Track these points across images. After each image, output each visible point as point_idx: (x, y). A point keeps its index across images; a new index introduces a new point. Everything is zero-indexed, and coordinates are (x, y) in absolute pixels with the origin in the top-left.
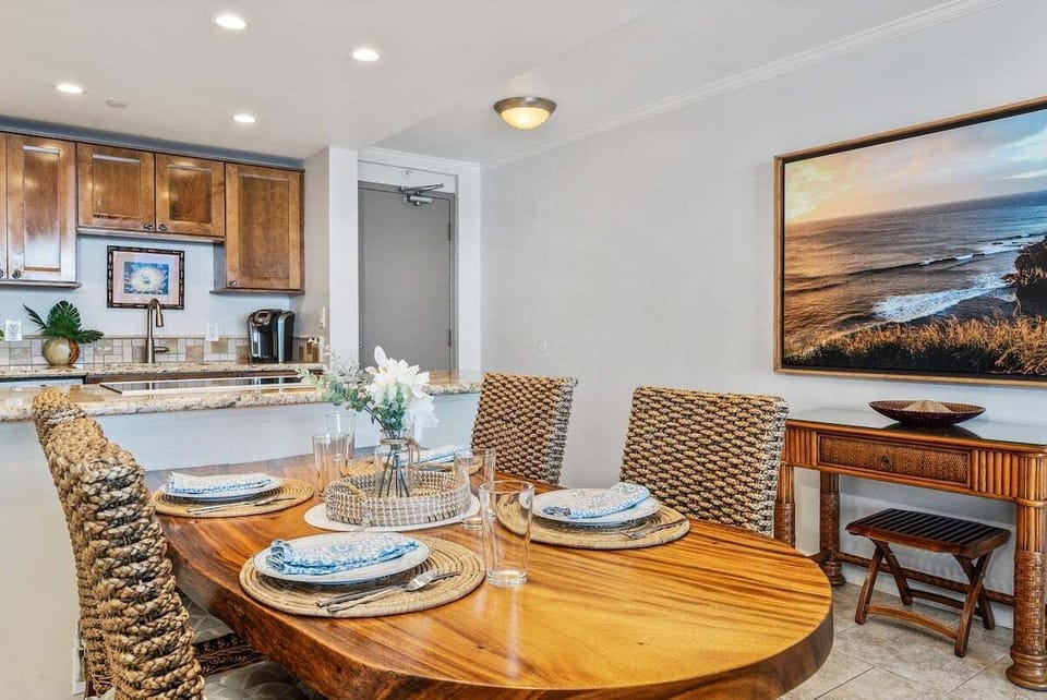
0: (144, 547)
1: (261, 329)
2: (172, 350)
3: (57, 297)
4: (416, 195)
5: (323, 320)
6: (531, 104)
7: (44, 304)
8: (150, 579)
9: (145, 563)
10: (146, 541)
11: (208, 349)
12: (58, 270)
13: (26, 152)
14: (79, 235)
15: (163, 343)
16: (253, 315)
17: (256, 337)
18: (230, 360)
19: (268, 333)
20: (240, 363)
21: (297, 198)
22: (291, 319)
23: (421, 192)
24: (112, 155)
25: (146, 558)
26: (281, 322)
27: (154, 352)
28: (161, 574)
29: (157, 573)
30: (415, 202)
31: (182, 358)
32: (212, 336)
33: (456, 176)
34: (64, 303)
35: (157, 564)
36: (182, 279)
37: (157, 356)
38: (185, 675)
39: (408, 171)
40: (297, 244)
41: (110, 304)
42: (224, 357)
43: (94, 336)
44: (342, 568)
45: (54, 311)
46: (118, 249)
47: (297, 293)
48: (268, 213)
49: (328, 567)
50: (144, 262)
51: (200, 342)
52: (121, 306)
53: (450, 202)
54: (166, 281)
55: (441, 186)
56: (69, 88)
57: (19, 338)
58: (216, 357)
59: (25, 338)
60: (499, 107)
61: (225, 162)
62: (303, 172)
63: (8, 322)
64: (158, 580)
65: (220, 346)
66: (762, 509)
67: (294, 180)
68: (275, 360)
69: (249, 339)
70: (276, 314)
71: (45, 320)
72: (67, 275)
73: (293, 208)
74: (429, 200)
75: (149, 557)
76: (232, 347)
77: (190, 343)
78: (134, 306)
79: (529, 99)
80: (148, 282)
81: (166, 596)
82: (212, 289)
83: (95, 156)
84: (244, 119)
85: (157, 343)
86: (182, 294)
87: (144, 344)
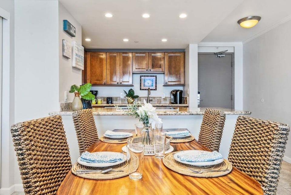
0: (22, 147)
1: (173, 95)
2: (154, 100)
3: (130, 88)
4: (220, 54)
5: (188, 92)
6: (251, 19)
7: (127, 89)
8: (23, 155)
9: (22, 151)
10: (23, 146)
11: (162, 100)
12: (129, 82)
13: (123, 56)
14: (133, 74)
15: (152, 99)
16: (172, 92)
17: (172, 97)
18: (167, 103)
19: (175, 96)
20: (170, 104)
21: (183, 60)
22: (181, 92)
23: (221, 53)
24: (140, 54)
25: (22, 150)
26: (178, 93)
27: (149, 101)
28: (26, 154)
29: (25, 154)
30: (220, 57)
31: (156, 102)
32: (163, 97)
33: (234, 47)
34: (131, 89)
35: (25, 152)
36: (156, 83)
37: (150, 102)
38: (31, 181)
39: (217, 47)
40: (183, 72)
41: (141, 89)
42: (166, 102)
43: (137, 97)
44: (97, 162)
45: (129, 91)
46: (142, 76)
47: (184, 85)
48: (175, 64)
49: (93, 161)
50: (148, 79)
51: (160, 98)
52: (143, 90)
53: (232, 55)
54: (153, 83)
55: (227, 51)
56: (126, 40)
57: (123, 97)
58: (164, 102)
59: (124, 97)
60: (239, 22)
61: (165, 52)
62: (185, 52)
63: (121, 94)
64: (25, 156)
65: (165, 99)
66: (271, 173)
67: (182, 55)
68: (177, 103)
69: (171, 97)
70: (177, 91)
71: (127, 93)
72: (130, 83)
73: (182, 62)
74: (224, 55)
75: (23, 150)
76: (168, 99)
77: (158, 98)
78: (146, 90)
79: (250, 17)
80: (148, 84)
81: (27, 160)
82: (163, 85)
83: (136, 55)
84: (164, 40)
85: (150, 98)
86: (156, 86)
87: (147, 99)
